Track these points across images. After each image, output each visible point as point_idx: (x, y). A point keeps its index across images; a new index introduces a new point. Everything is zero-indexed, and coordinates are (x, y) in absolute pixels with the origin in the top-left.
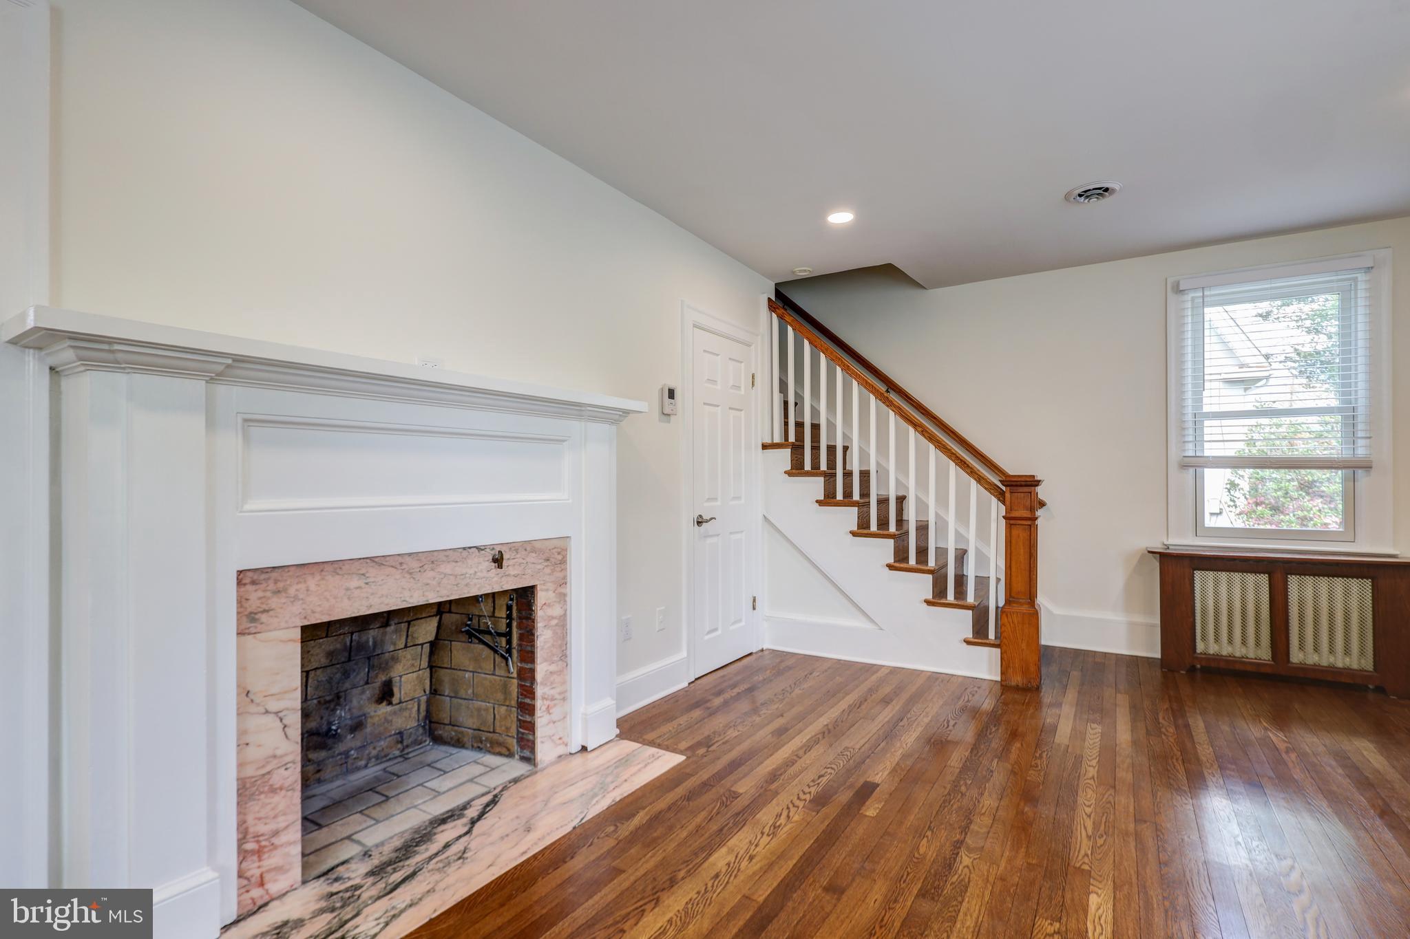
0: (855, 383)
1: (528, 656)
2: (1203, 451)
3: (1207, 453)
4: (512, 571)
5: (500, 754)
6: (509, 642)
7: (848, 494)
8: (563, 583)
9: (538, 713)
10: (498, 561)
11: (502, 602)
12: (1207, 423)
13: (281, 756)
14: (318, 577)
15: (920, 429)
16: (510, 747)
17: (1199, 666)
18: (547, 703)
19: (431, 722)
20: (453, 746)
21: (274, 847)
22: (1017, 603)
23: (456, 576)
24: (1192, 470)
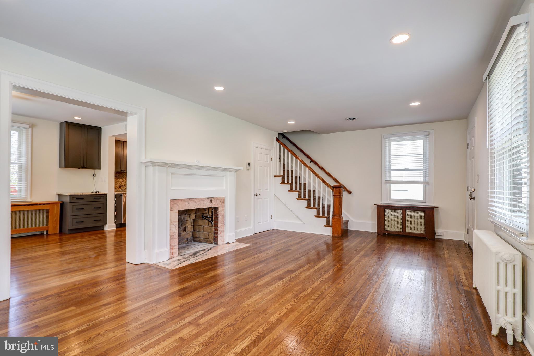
0: (298, 161)
1: (216, 222)
2: (391, 179)
3: (392, 180)
4: (214, 203)
5: (210, 243)
6: (212, 219)
7: (296, 189)
8: (224, 207)
9: (218, 234)
10: (211, 201)
11: (210, 211)
12: (392, 172)
13: (176, 233)
14: (181, 202)
15: (314, 173)
16: (212, 241)
17: (387, 234)
18: (220, 232)
19: (193, 237)
20: (199, 242)
21: (174, 248)
22: (336, 216)
23: (203, 203)
24: (388, 184)
